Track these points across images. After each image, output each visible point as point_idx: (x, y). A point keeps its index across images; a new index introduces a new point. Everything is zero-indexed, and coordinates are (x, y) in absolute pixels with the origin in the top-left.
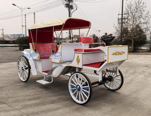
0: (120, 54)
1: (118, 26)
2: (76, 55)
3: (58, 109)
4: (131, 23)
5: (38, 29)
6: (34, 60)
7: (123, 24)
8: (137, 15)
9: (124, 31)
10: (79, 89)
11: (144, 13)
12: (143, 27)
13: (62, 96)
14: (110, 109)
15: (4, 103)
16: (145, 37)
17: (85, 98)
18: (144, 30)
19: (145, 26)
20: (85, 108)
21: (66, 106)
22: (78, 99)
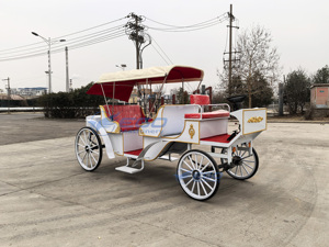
0: (257, 120)
1: (224, 74)
2: (188, 124)
3: (167, 208)
4: (246, 68)
5: (117, 83)
6: (109, 134)
7: (233, 70)
8: (256, 54)
9: (234, 82)
10: (198, 178)
11: (268, 51)
12: (267, 74)
13: (166, 190)
14: (247, 205)
15: (77, 204)
16: (270, 92)
17: (208, 191)
18: (269, 81)
19: (270, 73)
20: (209, 206)
21: (180, 204)
22: (196, 192)
